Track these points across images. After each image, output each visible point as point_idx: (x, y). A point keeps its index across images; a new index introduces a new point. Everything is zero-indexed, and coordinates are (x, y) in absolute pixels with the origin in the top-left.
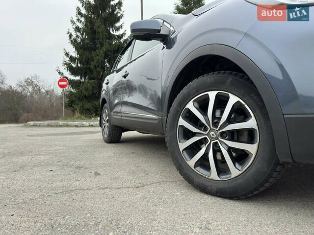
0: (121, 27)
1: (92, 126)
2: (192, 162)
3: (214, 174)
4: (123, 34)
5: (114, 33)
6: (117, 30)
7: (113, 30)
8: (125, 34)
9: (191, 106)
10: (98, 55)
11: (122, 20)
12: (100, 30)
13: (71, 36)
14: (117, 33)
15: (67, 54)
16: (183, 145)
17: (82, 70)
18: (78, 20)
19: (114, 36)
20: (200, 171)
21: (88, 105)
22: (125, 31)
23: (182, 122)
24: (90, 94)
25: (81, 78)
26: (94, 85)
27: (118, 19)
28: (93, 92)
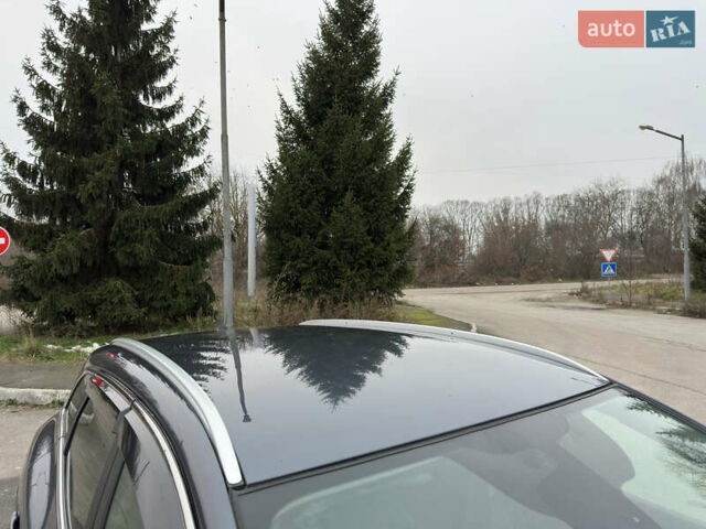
0: (169, 89)
4: (174, 107)
5: (151, 105)
6: (159, 96)
7: (146, 98)
8: (180, 107)
10: (99, 168)
11: (171, 74)
12: (108, 99)
13: (23, 107)
14: (158, 105)
15: (10, 159)
17: (53, 203)
18: (48, 65)
19: (150, 110)
21: (67, 301)
22: (181, 98)
24: (76, 270)
25: (52, 219)
26: (87, 245)
27: (162, 70)
28: (83, 265)
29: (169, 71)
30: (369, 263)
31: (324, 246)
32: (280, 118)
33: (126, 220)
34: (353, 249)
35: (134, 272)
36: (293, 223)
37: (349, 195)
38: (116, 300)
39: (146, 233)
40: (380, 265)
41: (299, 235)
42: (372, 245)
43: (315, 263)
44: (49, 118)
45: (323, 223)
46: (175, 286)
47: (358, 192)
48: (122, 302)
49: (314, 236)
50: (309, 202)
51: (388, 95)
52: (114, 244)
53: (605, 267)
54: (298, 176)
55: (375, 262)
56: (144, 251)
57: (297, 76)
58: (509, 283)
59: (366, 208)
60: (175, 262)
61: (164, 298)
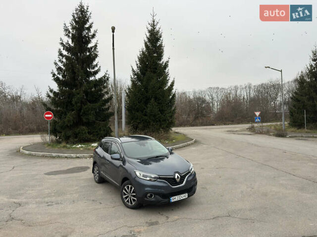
0: (97, 65)
1: (78, 157)
2: (126, 201)
3: (130, 204)
4: (98, 70)
6: (93, 68)
7: (89, 69)
9: (126, 187)
11: (97, 60)
13: (54, 75)
14: (93, 71)
15: (51, 91)
16: (124, 197)
17: (64, 104)
18: (60, 61)
19: (90, 72)
20: (127, 203)
22: (100, 67)
23: (124, 191)
24: (72, 124)
26: (74, 116)
27: (94, 59)
28: (74, 122)
29: (96, 59)
30: (160, 121)
31: (146, 115)
32: (132, 74)
33: (86, 109)
34: (154, 116)
35: (88, 124)
36: (136, 108)
37: (153, 99)
38: (84, 132)
39: (92, 112)
40: (163, 121)
41: (138, 111)
42: (161, 115)
43: (143, 121)
44: (60, 77)
45: (146, 108)
46: (100, 128)
47: (156, 98)
48: (85, 133)
49: (142, 112)
50: (141, 102)
51: (166, 66)
52: (82, 115)
53: (256, 118)
54: (137, 94)
55: (161, 120)
56: (92, 118)
57: (137, 60)
58: (228, 124)
59: (159, 103)
60: (100, 121)
61: (97, 132)
